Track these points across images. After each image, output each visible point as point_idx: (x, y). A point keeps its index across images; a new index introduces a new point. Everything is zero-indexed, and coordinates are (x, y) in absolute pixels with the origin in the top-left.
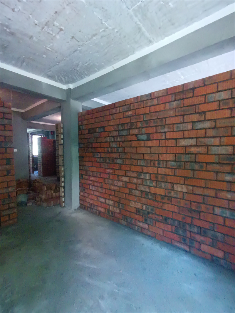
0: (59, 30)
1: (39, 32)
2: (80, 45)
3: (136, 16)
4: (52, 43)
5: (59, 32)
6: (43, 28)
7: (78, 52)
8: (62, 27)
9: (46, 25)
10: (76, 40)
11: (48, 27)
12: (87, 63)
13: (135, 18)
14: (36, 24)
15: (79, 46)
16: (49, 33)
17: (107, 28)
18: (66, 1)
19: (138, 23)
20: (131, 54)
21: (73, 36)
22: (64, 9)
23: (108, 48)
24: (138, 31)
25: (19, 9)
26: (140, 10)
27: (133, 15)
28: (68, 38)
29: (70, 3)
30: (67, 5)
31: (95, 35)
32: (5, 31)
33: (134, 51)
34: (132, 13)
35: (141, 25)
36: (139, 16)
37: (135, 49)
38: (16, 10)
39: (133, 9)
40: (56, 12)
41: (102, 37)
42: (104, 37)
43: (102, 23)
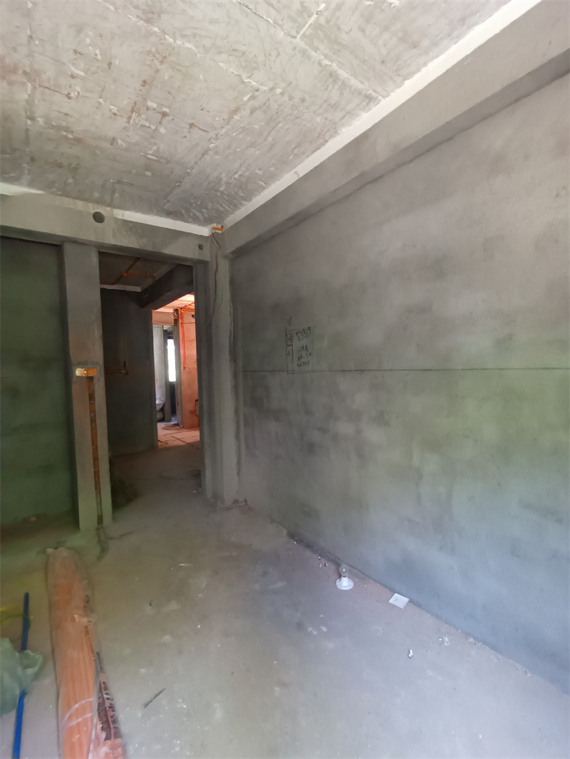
0: (160, 116)
1: (125, 128)
2: (211, 138)
3: (316, 49)
4: (155, 144)
5: (162, 119)
6: (130, 118)
7: (211, 153)
8: (164, 110)
9: (132, 111)
10: (200, 129)
11: (139, 115)
13: (313, 53)
14: (115, 114)
15: (209, 140)
16: (143, 126)
17: (257, 90)
18: (157, 55)
19: (326, 62)
20: (331, 137)
21: (191, 122)
22: (157, 71)
23: (273, 132)
24: (331, 80)
25: (79, 93)
26: (321, 34)
27: (307, 47)
28: (184, 128)
29: (165, 57)
30: (162, 62)
31: (236, 110)
32: (66, 137)
33: (335, 128)
34: (303, 45)
35: (334, 66)
36: (322, 47)
37: (335, 123)
38: (72, 95)
39: (304, 34)
40: (145, 82)
41: (252, 112)
42: (258, 112)
43: (243, 82)
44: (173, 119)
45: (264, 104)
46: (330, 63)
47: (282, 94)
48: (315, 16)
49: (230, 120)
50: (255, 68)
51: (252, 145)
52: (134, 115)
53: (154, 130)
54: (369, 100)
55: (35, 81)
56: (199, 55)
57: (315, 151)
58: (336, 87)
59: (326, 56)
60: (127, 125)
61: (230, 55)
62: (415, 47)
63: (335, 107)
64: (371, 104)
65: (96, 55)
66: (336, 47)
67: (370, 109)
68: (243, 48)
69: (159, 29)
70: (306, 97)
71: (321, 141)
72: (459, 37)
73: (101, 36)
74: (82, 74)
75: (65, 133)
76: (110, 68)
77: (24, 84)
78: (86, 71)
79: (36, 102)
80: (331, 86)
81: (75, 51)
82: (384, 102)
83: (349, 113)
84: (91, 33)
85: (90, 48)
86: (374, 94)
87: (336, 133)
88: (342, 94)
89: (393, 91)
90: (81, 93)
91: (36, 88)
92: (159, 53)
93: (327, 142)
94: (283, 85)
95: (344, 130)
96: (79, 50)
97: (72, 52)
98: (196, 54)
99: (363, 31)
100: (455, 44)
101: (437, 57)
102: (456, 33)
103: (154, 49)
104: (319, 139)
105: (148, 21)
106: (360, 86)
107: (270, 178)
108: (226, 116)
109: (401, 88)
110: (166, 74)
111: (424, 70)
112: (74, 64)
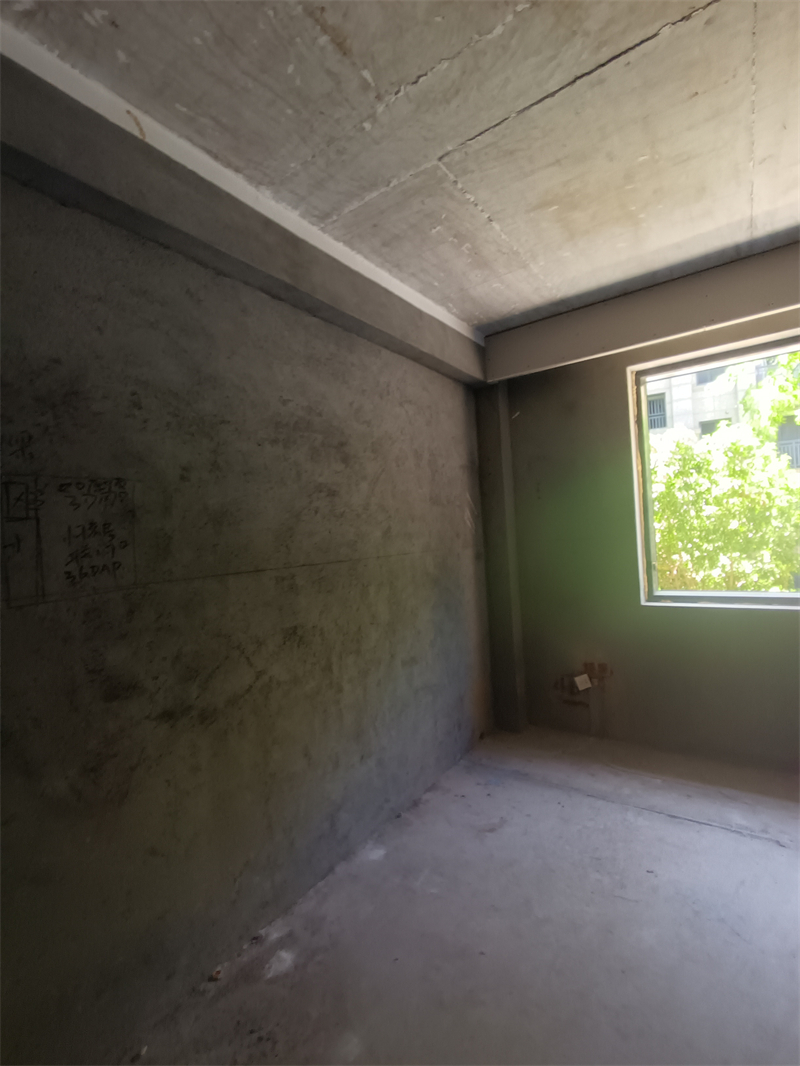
47: (360, 129)
50: (417, 107)
54: (321, 217)
56: (476, 37)
59: (401, 184)
61: (453, 82)
63: (318, 185)
70: (344, 158)
71: (239, 164)
86: (329, 221)
88: (339, 193)
94: (376, 135)
98: (479, 34)
106: (346, 210)
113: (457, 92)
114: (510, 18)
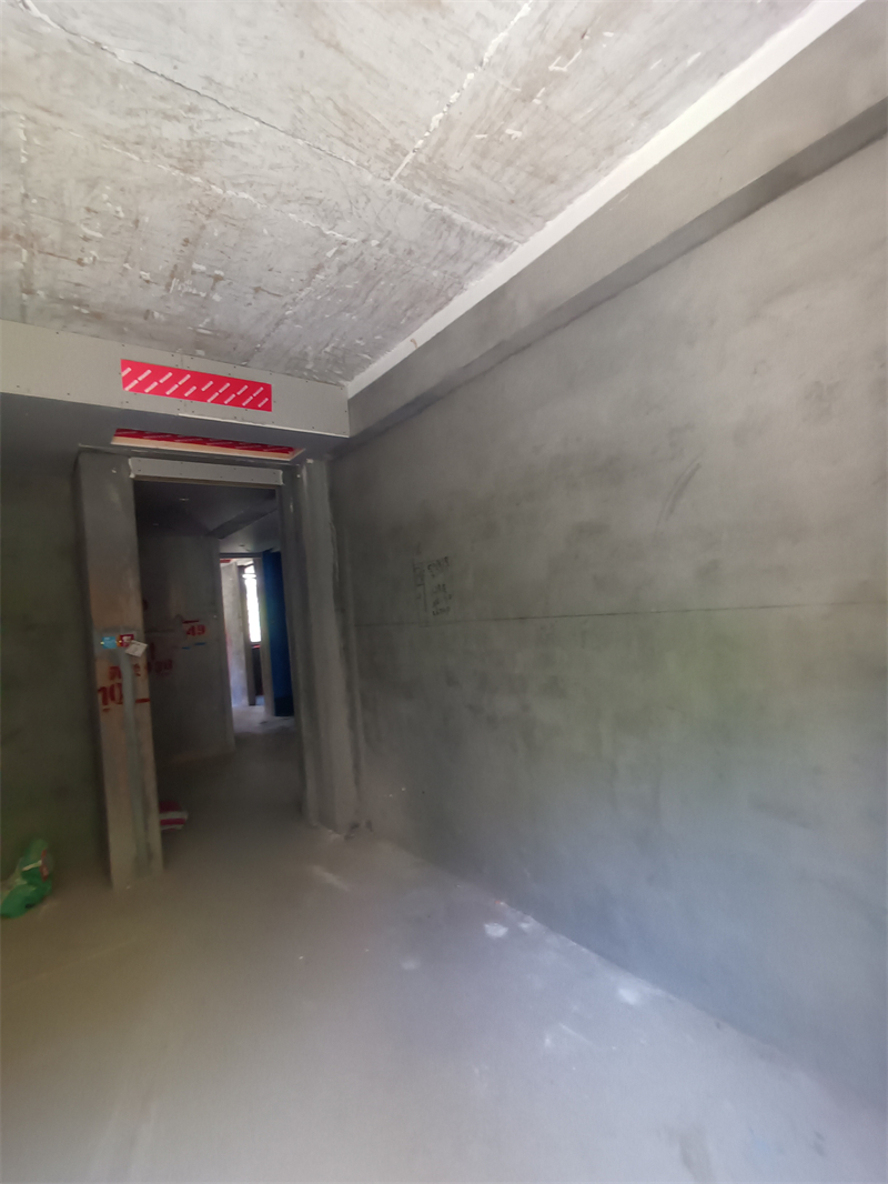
0: (212, 280)
1: (162, 297)
2: (286, 304)
3: (419, 192)
4: (208, 315)
5: (214, 285)
6: (169, 285)
7: (288, 321)
8: (217, 272)
9: (172, 277)
10: (269, 293)
11: (182, 280)
12: (327, 345)
13: (415, 196)
14: (147, 282)
15: (284, 306)
16: (187, 294)
17: (345, 243)
18: (201, 209)
19: (433, 206)
20: (455, 294)
21: (256, 286)
22: (203, 227)
23: (374, 293)
24: (444, 227)
25: (95, 258)
26: (422, 173)
27: (406, 190)
28: (245, 293)
29: (212, 211)
30: (208, 217)
31: (319, 268)
32: (79, 312)
33: (460, 283)
34: (399, 187)
35: (447, 210)
36: (425, 188)
37: (458, 277)
38: (86, 260)
39: (400, 176)
40: (187, 241)
41: (340, 270)
42: (348, 269)
43: (325, 235)
44: (229, 284)
45: (357, 259)
46: (440, 207)
47: (379, 246)
48: (411, 155)
49: (310, 281)
50: (339, 218)
51: (347, 309)
52: (175, 282)
53: (205, 298)
54: (501, 247)
55: (32, 246)
56: (259, 206)
57: (435, 312)
58: (454, 234)
59: (433, 199)
60: (164, 294)
61: (302, 204)
62: (552, 182)
63: (456, 257)
64: (505, 251)
65: (117, 212)
66: (444, 187)
67: (505, 258)
68: (319, 196)
69: (202, 178)
70: (413, 248)
71: (443, 299)
72: (609, 168)
73: (122, 190)
74: (100, 235)
75: (76, 308)
76: (137, 227)
77: (17, 251)
78: (104, 232)
79: (36, 272)
80: (445, 234)
81: (88, 210)
82: (521, 249)
83: (476, 263)
84: (108, 188)
85: (109, 205)
86: (506, 240)
87: (462, 289)
88: (462, 242)
89: (532, 234)
90: (98, 258)
91: (33, 254)
92: (203, 206)
93: (451, 299)
94: (380, 236)
95: (472, 284)
96: (95, 207)
97: (83, 210)
98: (255, 205)
99: (479, 168)
100: (606, 175)
101: (585, 191)
102: (603, 163)
103: (196, 202)
104: (441, 298)
105: (185, 170)
106: (486, 232)
107: (377, 349)
108: (305, 276)
109: (542, 232)
110: (215, 229)
111: (569, 208)
112: (86, 225)
113: (307, 198)
114: (230, 192)
